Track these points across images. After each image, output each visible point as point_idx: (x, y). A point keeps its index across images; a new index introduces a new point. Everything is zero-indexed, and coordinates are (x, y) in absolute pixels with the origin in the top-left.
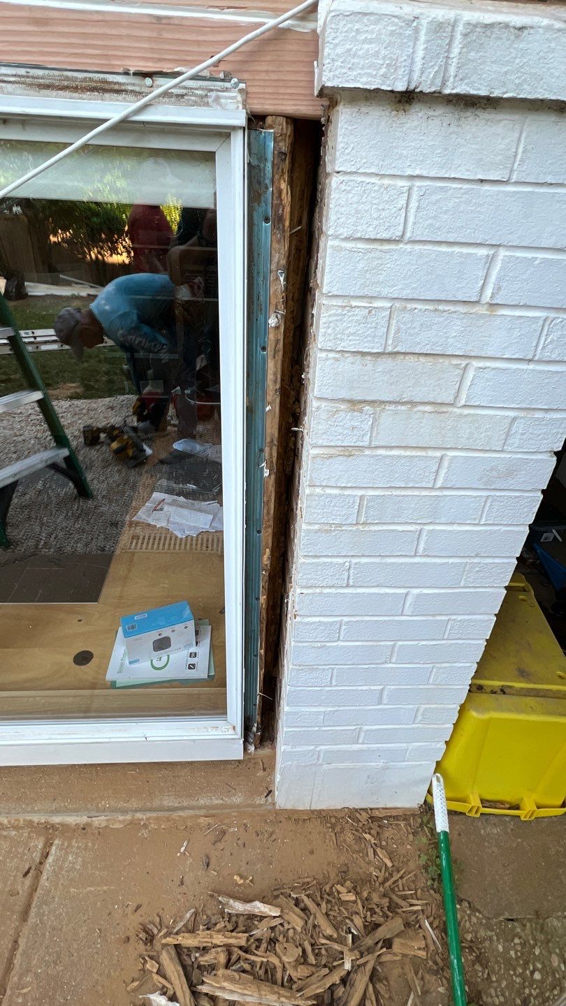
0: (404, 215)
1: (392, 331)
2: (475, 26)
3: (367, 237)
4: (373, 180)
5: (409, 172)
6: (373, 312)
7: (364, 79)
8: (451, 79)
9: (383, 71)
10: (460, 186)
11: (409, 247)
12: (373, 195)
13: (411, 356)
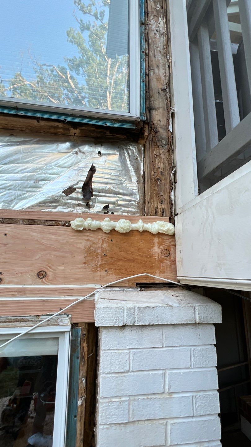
0: (128, 362)
1: (131, 411)
2: (141, 308)
3: (116, 372)
4: (116, 351)
5: (128, 347)
6: (122, 403)
7: (109, 324)
8: (136, 321)
9: (115, 321)
10: (146, 350)
11: (132, 374)
12: (116, 356)
13: (141, 422)
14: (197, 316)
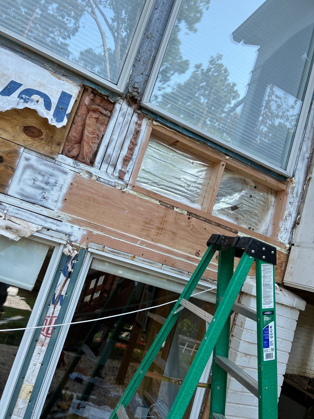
14: (295, 304)
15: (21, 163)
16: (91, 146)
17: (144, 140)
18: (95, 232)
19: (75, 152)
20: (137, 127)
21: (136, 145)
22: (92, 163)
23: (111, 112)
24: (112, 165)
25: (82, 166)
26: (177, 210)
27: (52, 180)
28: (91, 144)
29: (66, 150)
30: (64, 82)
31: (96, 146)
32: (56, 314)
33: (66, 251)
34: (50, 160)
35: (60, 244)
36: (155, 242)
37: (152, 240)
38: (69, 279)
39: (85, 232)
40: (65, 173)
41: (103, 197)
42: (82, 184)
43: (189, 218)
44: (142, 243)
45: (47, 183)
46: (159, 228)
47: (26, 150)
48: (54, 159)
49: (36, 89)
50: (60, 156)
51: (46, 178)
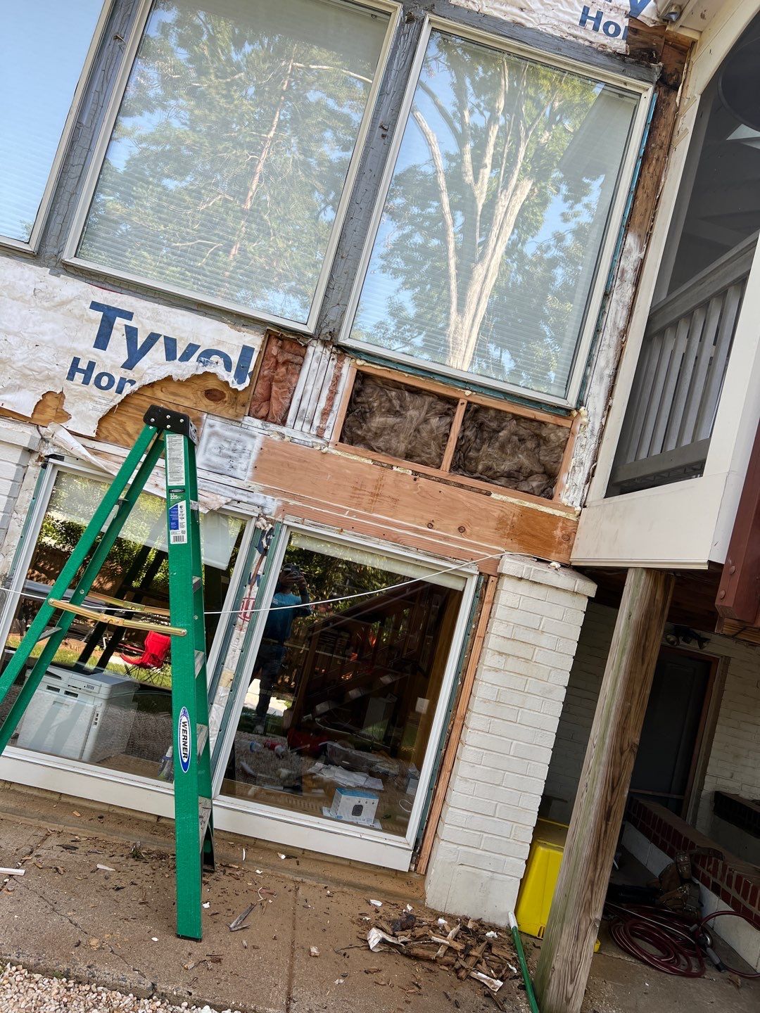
0: (518, 603)
1: (513, 633)
3: (508, 606)
4: (511, 593)
5: (520, 594)
6: (509, 626)
7: (510, 574)
9: (514, 573)
10: (533, 599)
11: (519, 611)
12: (511, 597)
13: (519, 642)
14: (577, 587)
15: (206, 431)
16: (281, 403)
17: (346, 386)
18: (292, 502)
19: (263, 412)
20: (336, 371)
21: (336, 393)
22: (283, 422)
23: (303, 357)
24: (308, 422)
25: (272, 426)
26: (398, 470)
27: (239, 447)
28: (281, 400)
29: (253, 411)
30: (245, 333)
31: (288, 401)
32: (254, 595)
33: (259, 524)
34: (236, 424)
35: (252, 517)
36: (370, 512)
37: (365, 510)
38: (265, 557)
39: (280, 504)
40: (254, 437)
41: (299, 461)
42: (273, 448)
43: (415, 479)
44: (351, 513)
45: (234, 451)
46: (373, 494)
47: (209, 416)
48: (240, 422)
49: (215, 348)
50: (247, 418)
51: (232, 445)
